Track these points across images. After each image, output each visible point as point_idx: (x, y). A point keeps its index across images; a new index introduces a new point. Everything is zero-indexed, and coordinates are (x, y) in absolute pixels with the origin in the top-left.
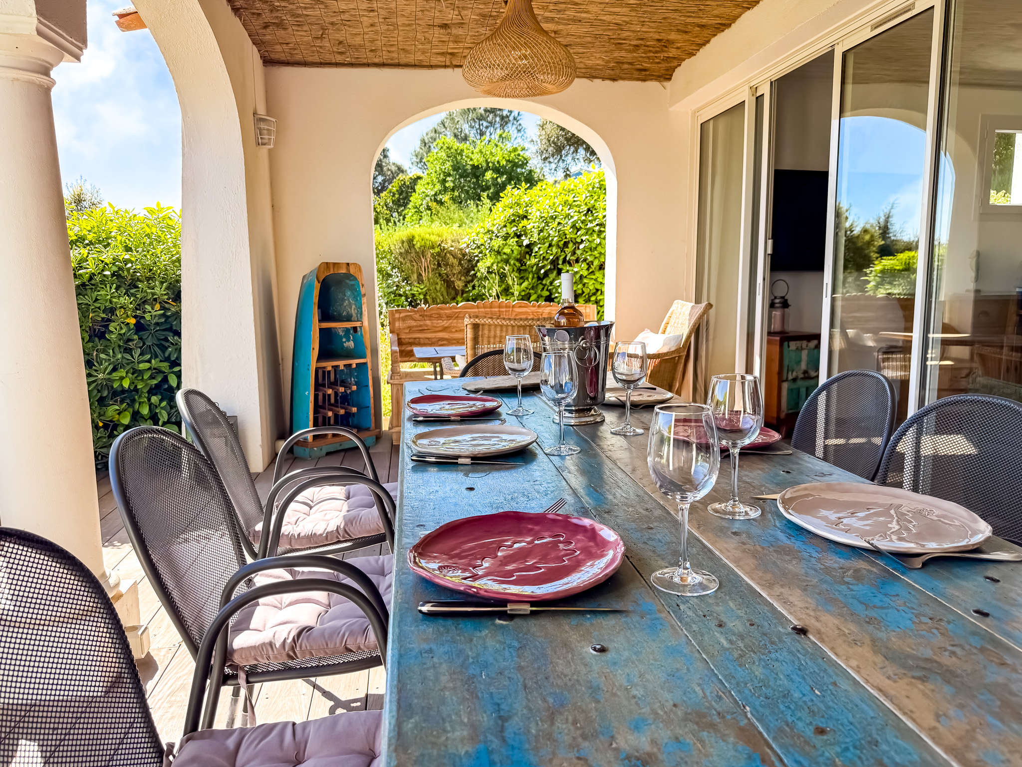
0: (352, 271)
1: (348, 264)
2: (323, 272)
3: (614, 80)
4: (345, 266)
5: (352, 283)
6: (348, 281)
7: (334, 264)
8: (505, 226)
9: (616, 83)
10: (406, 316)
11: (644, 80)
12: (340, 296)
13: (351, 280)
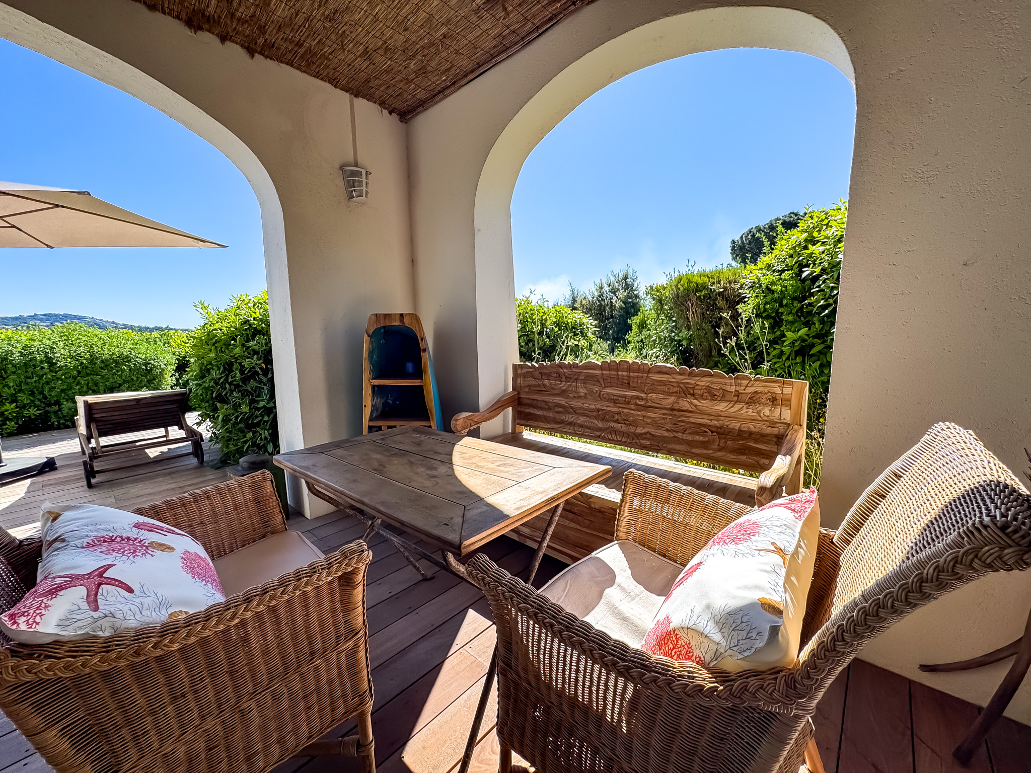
0: (407, 322)
1: (402, 315)
4: (398, 317)
7: (385, 315)
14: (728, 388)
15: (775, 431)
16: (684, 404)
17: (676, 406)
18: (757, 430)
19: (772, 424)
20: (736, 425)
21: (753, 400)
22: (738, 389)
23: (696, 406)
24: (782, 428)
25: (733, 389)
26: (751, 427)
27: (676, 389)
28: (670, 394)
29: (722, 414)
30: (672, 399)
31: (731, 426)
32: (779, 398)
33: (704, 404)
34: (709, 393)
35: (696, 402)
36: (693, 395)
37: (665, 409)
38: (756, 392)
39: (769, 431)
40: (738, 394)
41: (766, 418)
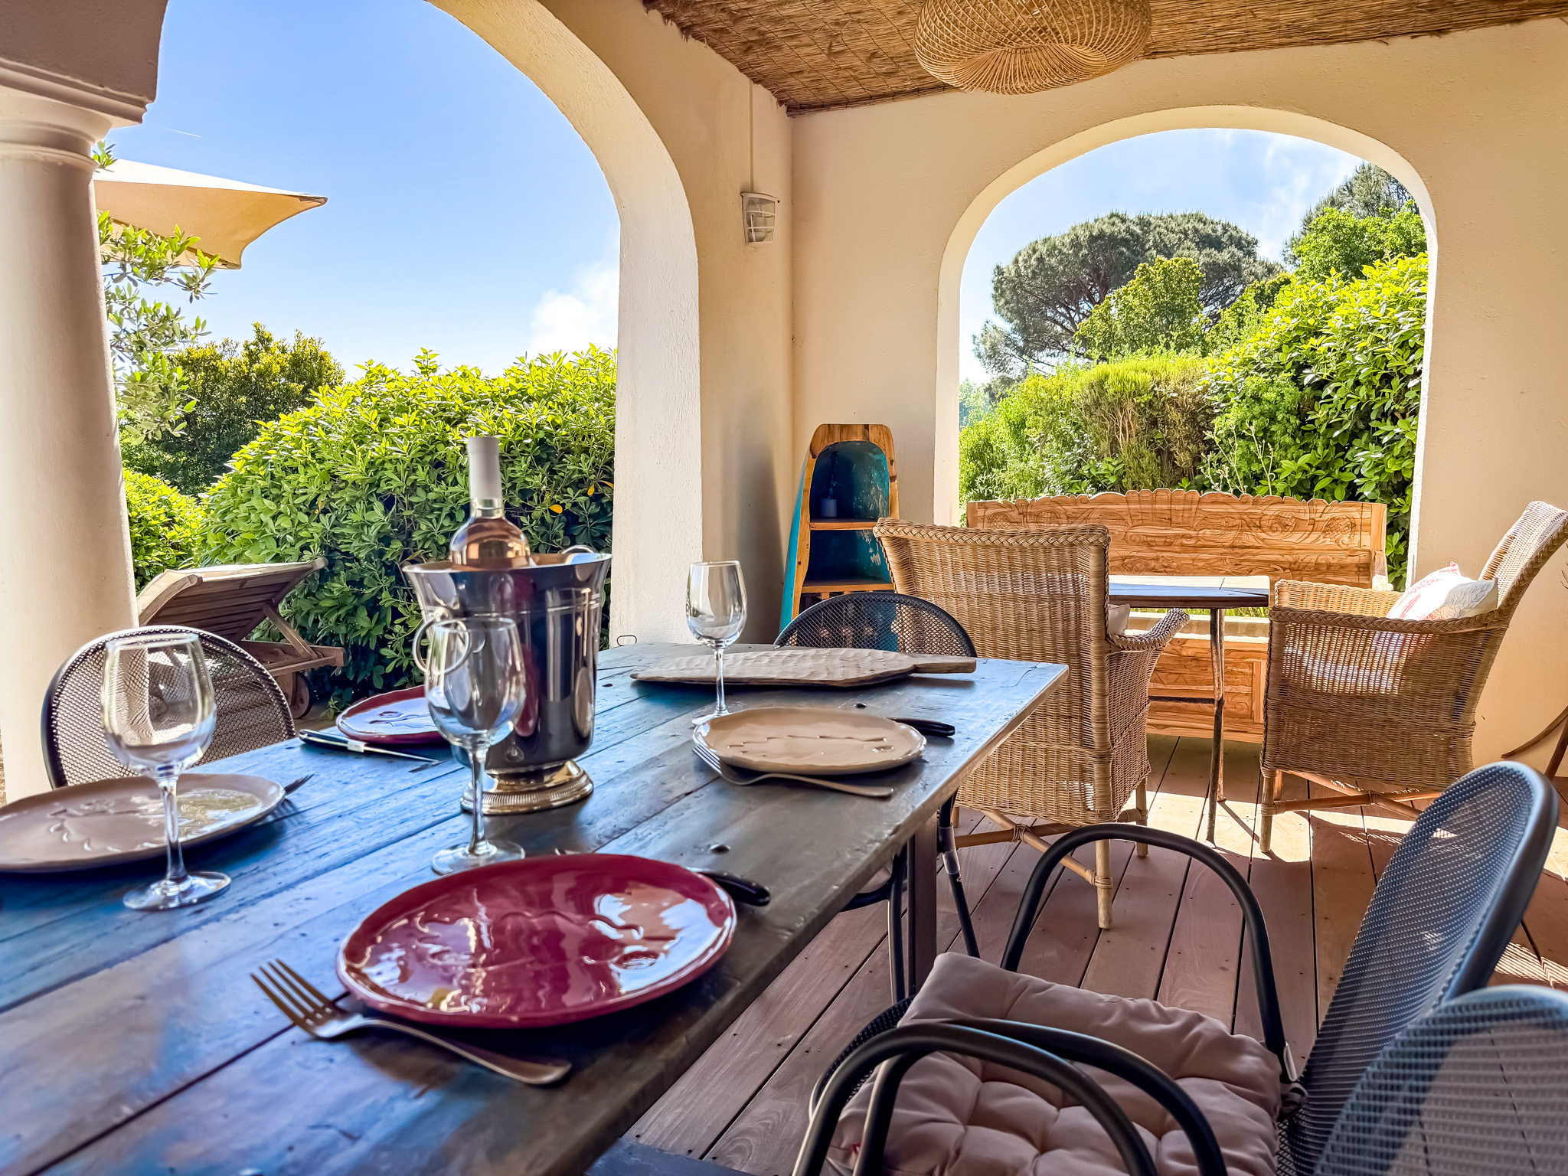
0: (873, 436)
1: (866, 427)
2: (822, 441)
3: (1439, 32)
4: (860, 431)
5: (877, 457)
6: (871, 455)
7: (842, 427)
8: (1279, 350)
9: (1447, 39)
10: (995, 514)
11: (1518, 21)
12: (866, 478)
13: (875, 454)
14: (1302, 516)
15: (1355, 560)
16: (1249, 539)
17: (1238, 543)
18: (1335, 561)
19: (1352, 553)
20: (1312, 558)
21: (1330, 528)
22: (1313, 516)
23: (1263, 540)
24: (1362, 558)
25: (1307, 517)
26: (1330, 558)
27: (1238, 522)
28: (1230, 528)
29: (1295, 546)
30: (1233, 534)
31: (1306, 560)
32: (1358, 523)
33: (1275, 538)
34: (1280, 523)
35: (1263, 535)
36: (1260, 527)
37: (1223, 547)
38: (1333, 519)
39: (1349, 560)
40: (1313, 522)
41: (1345, 547)
